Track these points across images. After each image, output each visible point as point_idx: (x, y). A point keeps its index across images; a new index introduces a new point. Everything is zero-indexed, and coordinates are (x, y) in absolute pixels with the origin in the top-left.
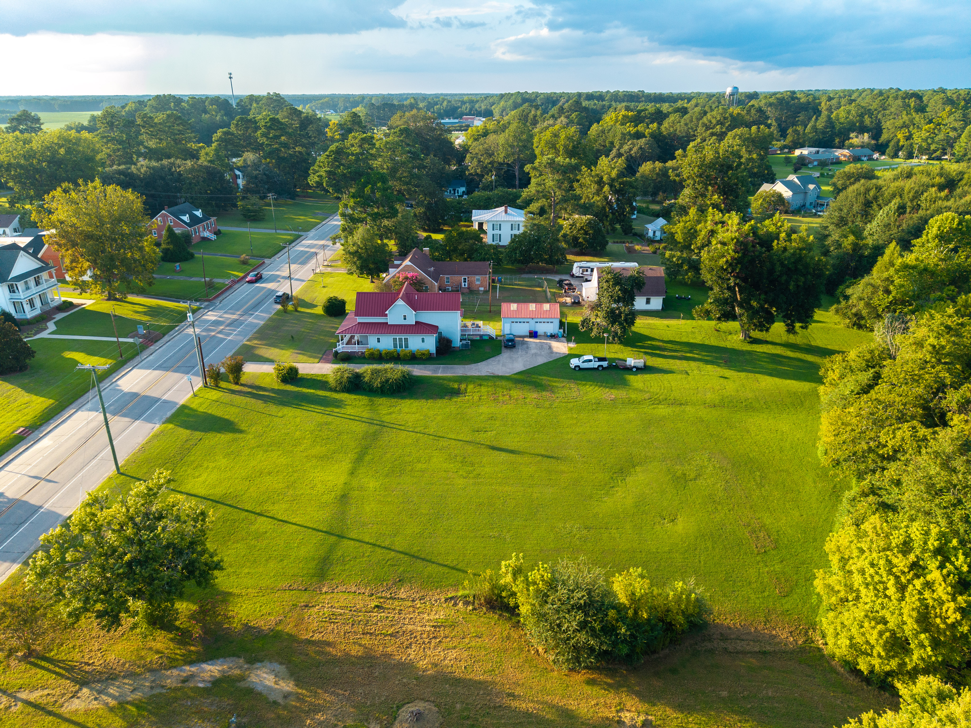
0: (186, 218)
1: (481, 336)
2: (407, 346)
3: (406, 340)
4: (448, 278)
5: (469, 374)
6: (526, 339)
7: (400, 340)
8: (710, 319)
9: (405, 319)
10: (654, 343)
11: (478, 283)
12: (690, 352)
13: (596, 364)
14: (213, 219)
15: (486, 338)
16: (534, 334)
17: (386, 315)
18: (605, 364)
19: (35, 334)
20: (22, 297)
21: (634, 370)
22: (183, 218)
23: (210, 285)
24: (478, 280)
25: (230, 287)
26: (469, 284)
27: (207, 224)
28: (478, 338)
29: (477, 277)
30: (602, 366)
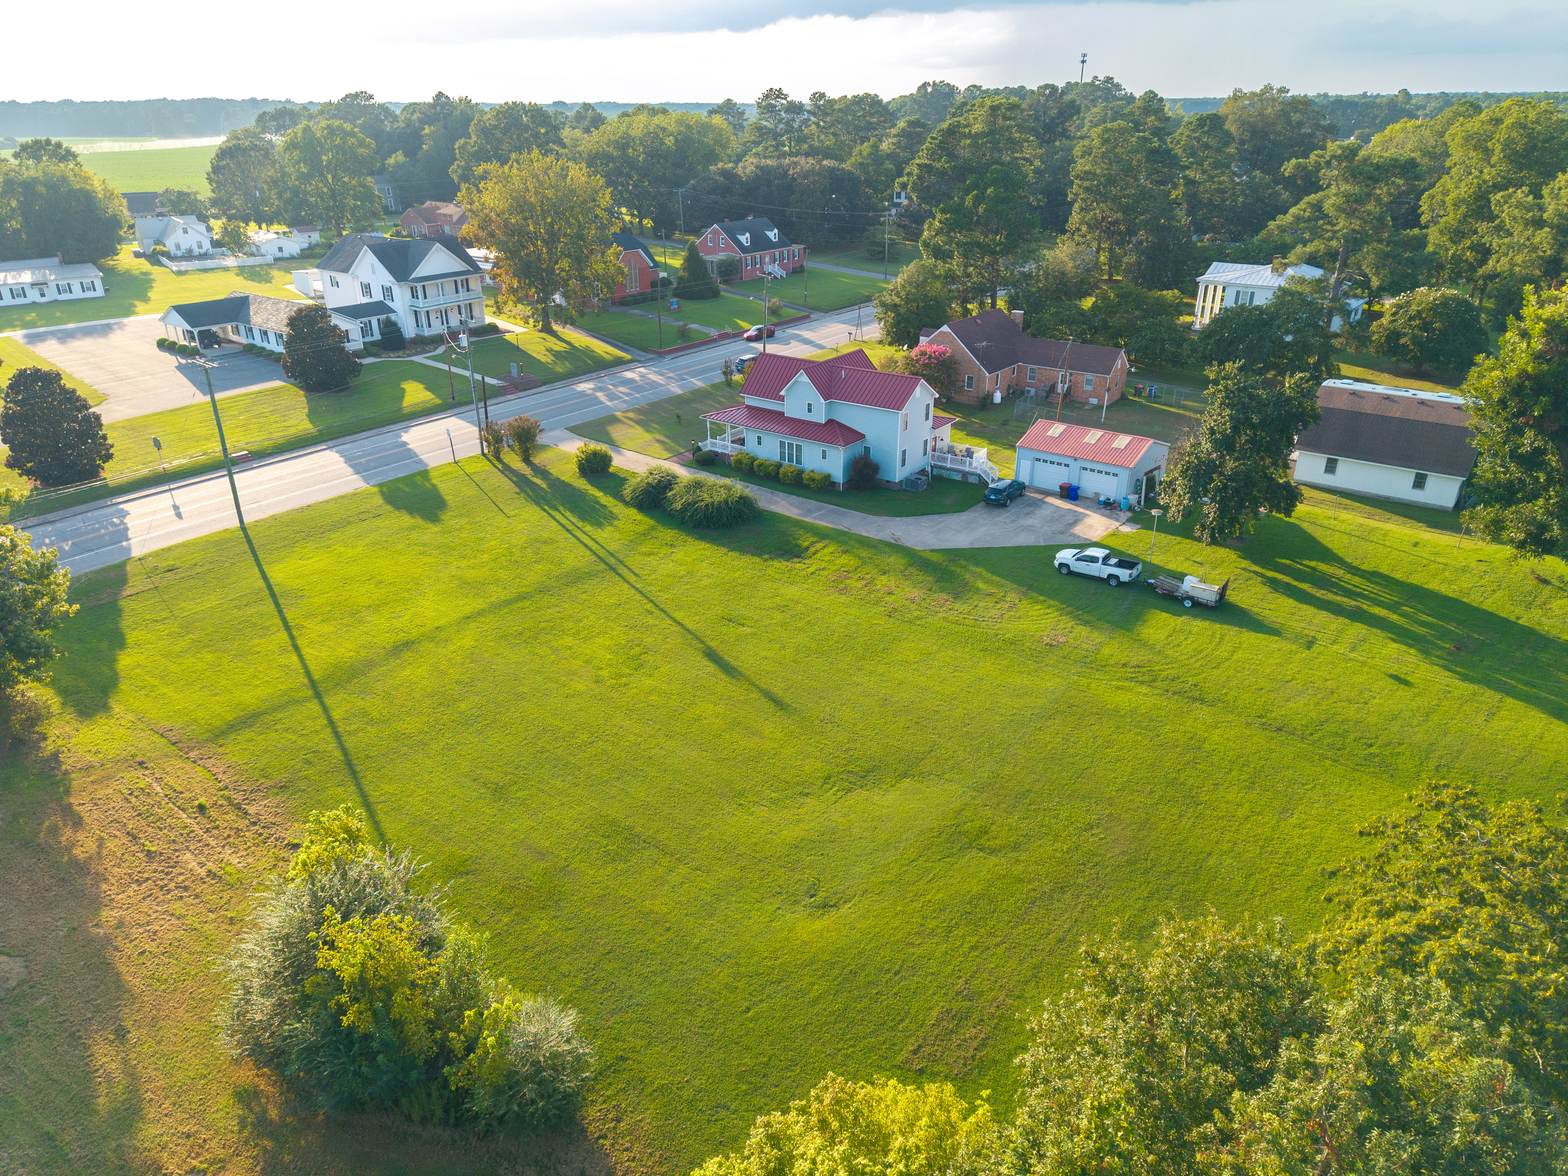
0: (745, 239)
1: (965, 474)
2: (799, 462)
3: (799, 447)
4: (1032, 370)
5: (857, 530)
6: (1050, 500)
7: (791, 445)
8: (1497, 539)
9: (810, 410)
10: (1323, 567)
11: (1089, 388)
12: (1393, 607)
13: (1105, 571)
14: (796, 248)
15: (972, 479)
16: (1070, 493)
17: (782, 399)
18: (1124, 574)
19: (409, 356)
20: (421, 305)
21: (1188, 604)
22: (740, 237)
23: (684, 334)
24: (1089, 382)
25: (714, 341)
26: (1069, 388)
27: (781, 253)
28: (958, 477)
29: (1089, 376)
30: (1117, 577)
